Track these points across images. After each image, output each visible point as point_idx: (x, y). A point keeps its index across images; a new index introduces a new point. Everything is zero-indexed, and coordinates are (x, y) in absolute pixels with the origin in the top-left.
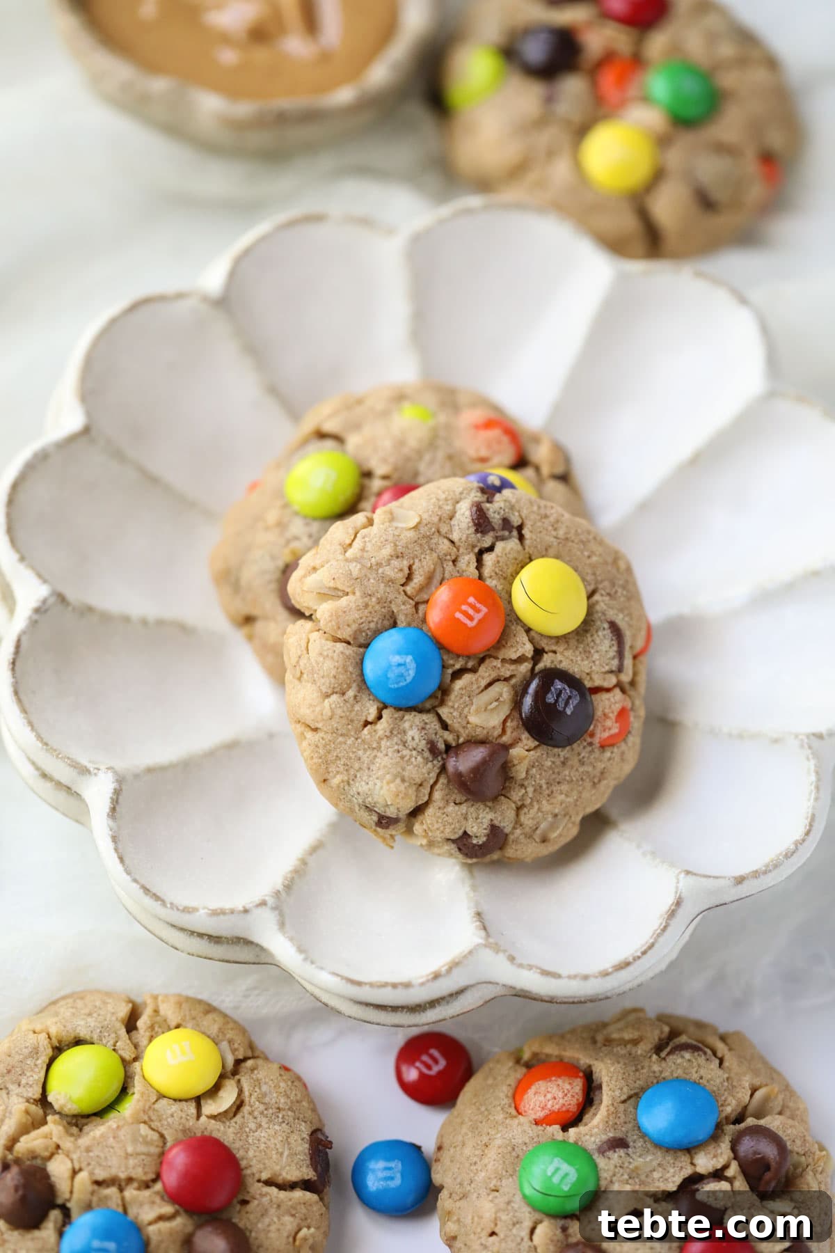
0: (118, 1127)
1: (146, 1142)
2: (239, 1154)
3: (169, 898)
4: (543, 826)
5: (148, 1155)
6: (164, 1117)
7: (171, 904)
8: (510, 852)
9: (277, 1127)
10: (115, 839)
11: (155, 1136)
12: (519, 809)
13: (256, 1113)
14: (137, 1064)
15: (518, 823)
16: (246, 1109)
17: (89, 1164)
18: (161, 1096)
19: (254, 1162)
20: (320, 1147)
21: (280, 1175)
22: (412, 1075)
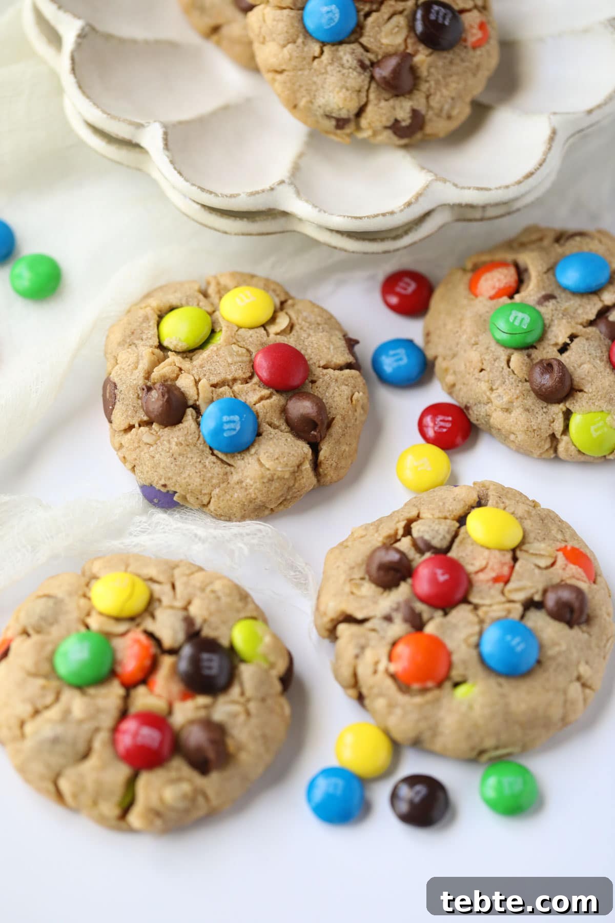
0: (218, 349)
1: (239, 355)
2: (303, 352)
3: (219, 191)
4: (446, 107)
5: (242, 362)
6: (246, 338)
7: (221, 194)
8: (429, 129)
9: (321, 334)
10: (172, 162)
11: (244, 351)
12: (428, 97)
13: (305, 328)
14: (217, 313)
15: (429, 107)
16: (297, 327)
17: (205, 375)
18: (240, 328)
19: (312, 356)
20: (351, 343)
21: (332, 361)
22: (394, 300)
